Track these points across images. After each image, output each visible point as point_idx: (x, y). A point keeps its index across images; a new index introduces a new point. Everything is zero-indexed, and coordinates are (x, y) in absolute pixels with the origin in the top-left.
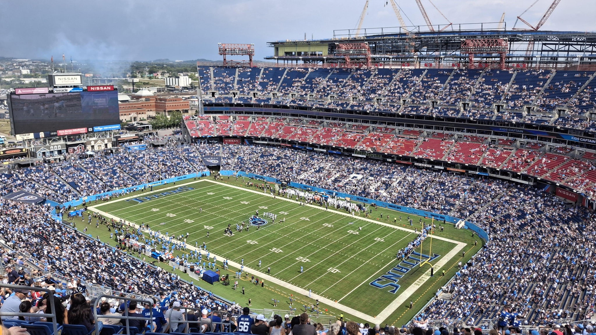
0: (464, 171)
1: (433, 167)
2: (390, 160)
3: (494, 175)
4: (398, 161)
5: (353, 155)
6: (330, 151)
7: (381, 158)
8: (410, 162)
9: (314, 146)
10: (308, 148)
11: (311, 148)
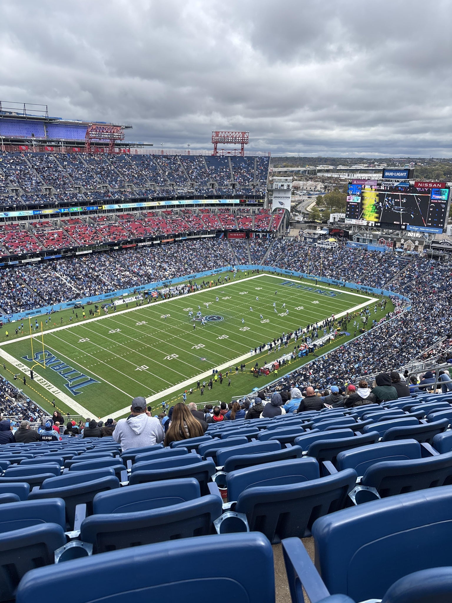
0: (173, 240)
1: (152, 243)
2: (117, 248)
3: (190, 237)
4: (124, 246)
5: (77, 254)
6: (46, 257)
7: (108, 248)
8: (134, 244)
9: (24, 257)
10: (11, 263)
11: (17, 262)
